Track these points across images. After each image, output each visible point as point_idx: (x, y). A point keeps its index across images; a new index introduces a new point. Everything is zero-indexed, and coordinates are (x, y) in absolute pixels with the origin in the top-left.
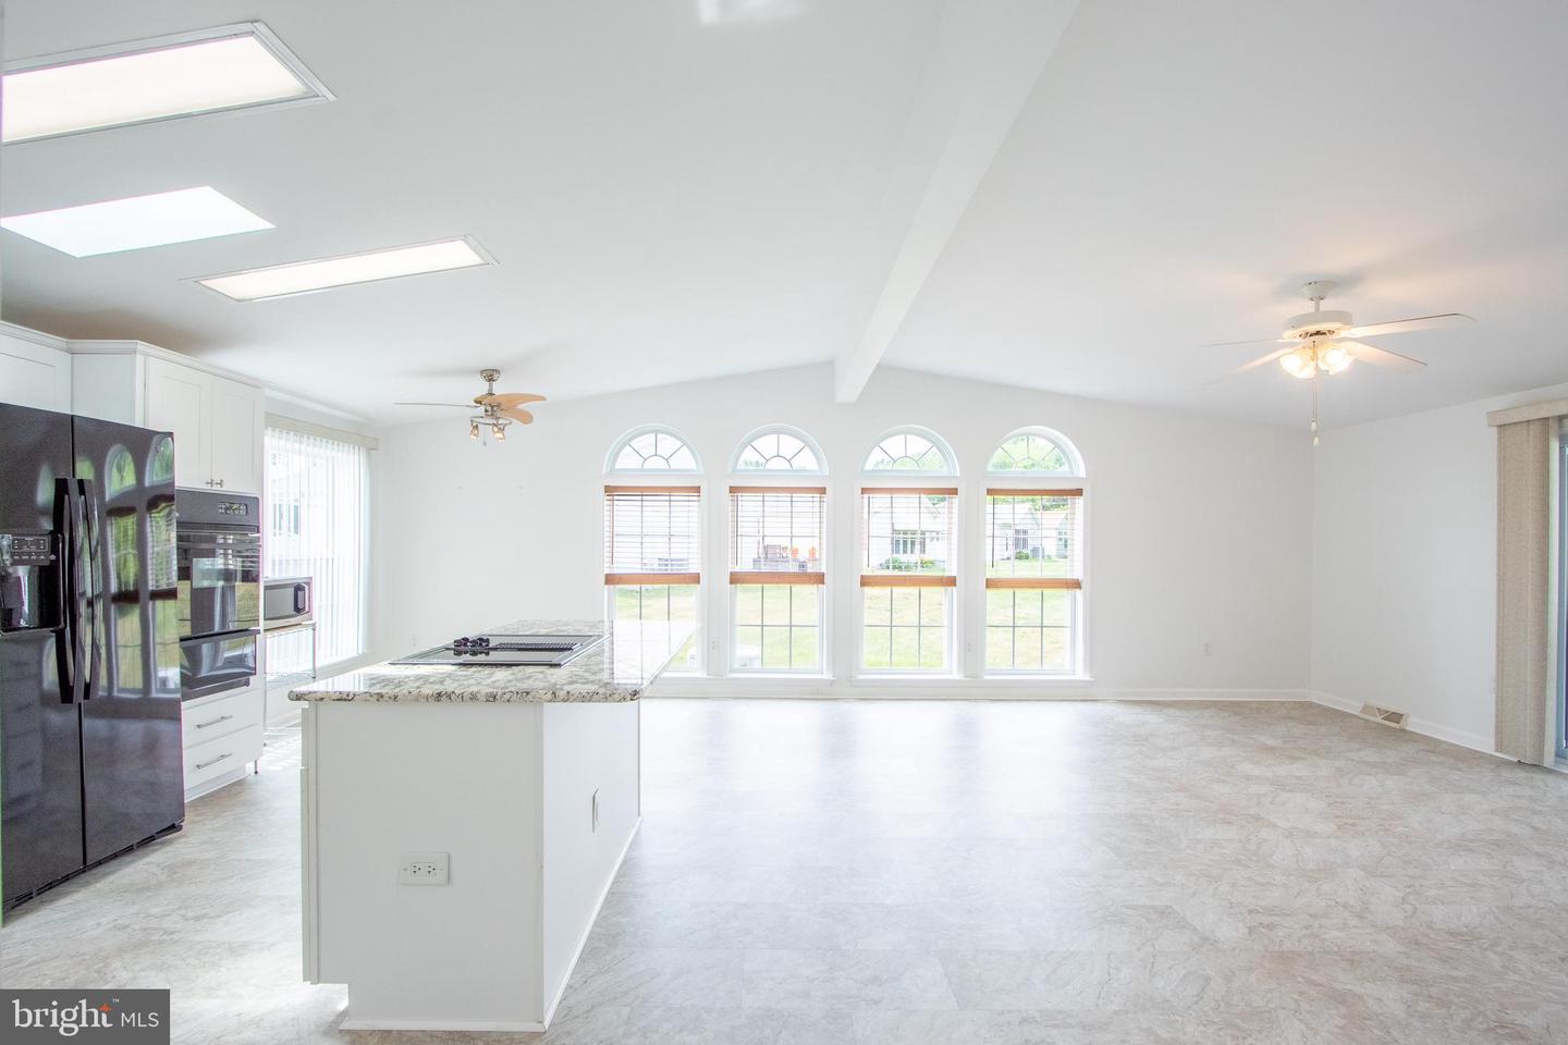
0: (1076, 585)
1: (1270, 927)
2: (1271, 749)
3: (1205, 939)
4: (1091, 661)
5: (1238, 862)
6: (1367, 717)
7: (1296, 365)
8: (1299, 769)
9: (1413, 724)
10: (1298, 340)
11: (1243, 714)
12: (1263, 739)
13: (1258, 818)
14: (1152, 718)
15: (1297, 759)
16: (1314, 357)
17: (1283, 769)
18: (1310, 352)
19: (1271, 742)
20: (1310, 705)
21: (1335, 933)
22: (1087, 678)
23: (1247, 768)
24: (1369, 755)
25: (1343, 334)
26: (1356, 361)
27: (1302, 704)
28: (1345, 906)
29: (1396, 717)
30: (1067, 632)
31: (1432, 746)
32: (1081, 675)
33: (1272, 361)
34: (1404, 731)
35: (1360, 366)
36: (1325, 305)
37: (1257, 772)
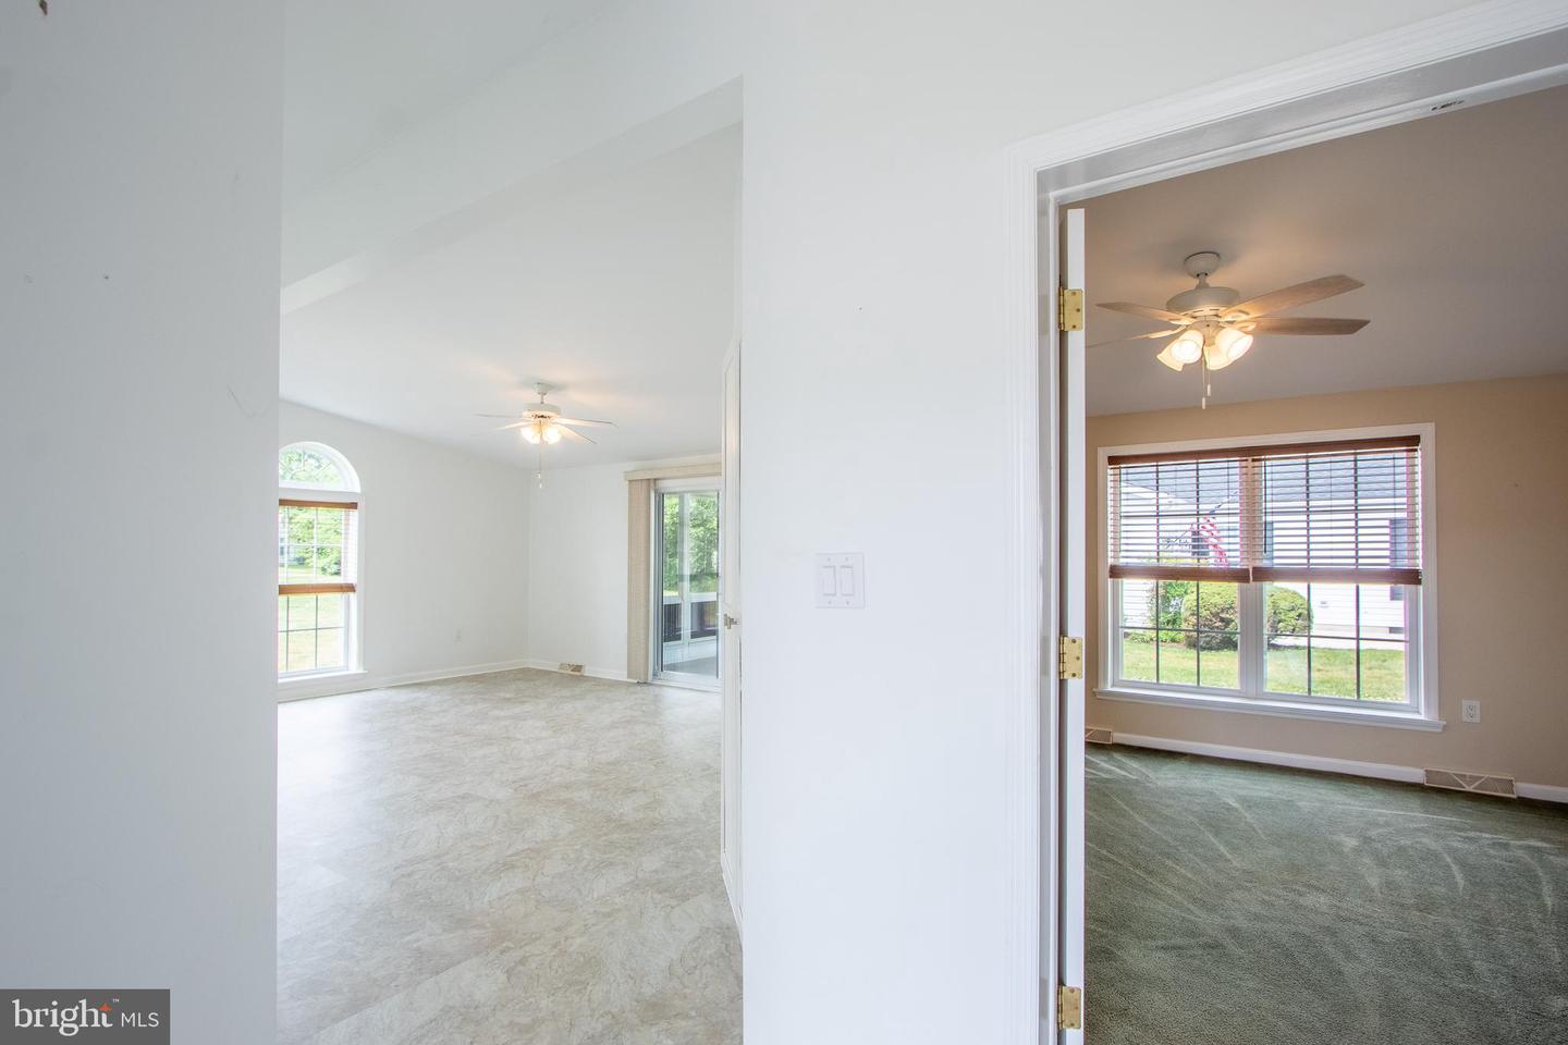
0: (351, 588)
1: (526, 785)
2: (509, 699)
3: (491, 801)
4: (365, 656)
5: (502, 762)
6: (562, 671)
7: (529, 435)
8: (528, 707)
9: (587, 672)
10: (532, 419)
11: (485, 682)
12: (502, 694)
13: (509, 738)
14: (420, 695)
15: (524, 702)
16: (540, 432)
17: (517, 710)
18: (537, 427)
19: (508, 696)
20: (529, 670)
21: (557, 779)
22: (361, 671)
23: (496, 713)
24: (566, 692)
25: (557, 420)
26: (563, 437)
27: (523, 669)
28: (561, 766)
29: (578, 668)
30: (341, 632)
31: (598, 682)
32: (355, 668)
33: (513, 428)
34: (582, 676)
35: (565, 440)
36: (548, 399)
37: (502, 714)
